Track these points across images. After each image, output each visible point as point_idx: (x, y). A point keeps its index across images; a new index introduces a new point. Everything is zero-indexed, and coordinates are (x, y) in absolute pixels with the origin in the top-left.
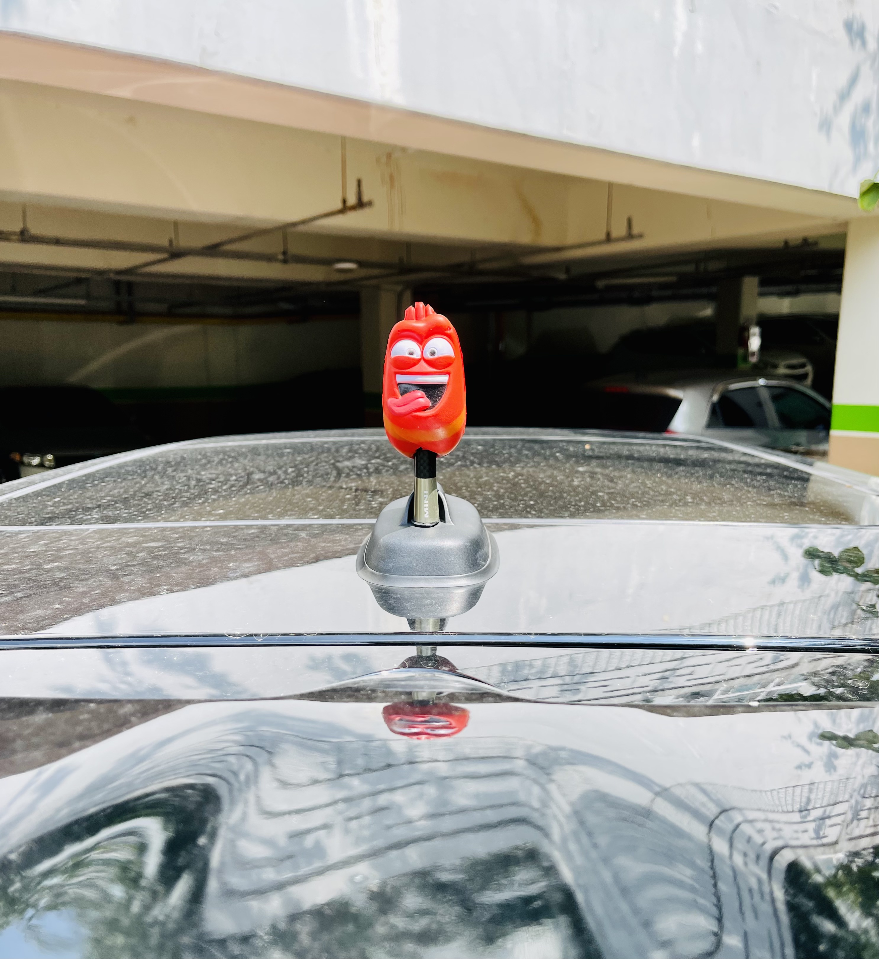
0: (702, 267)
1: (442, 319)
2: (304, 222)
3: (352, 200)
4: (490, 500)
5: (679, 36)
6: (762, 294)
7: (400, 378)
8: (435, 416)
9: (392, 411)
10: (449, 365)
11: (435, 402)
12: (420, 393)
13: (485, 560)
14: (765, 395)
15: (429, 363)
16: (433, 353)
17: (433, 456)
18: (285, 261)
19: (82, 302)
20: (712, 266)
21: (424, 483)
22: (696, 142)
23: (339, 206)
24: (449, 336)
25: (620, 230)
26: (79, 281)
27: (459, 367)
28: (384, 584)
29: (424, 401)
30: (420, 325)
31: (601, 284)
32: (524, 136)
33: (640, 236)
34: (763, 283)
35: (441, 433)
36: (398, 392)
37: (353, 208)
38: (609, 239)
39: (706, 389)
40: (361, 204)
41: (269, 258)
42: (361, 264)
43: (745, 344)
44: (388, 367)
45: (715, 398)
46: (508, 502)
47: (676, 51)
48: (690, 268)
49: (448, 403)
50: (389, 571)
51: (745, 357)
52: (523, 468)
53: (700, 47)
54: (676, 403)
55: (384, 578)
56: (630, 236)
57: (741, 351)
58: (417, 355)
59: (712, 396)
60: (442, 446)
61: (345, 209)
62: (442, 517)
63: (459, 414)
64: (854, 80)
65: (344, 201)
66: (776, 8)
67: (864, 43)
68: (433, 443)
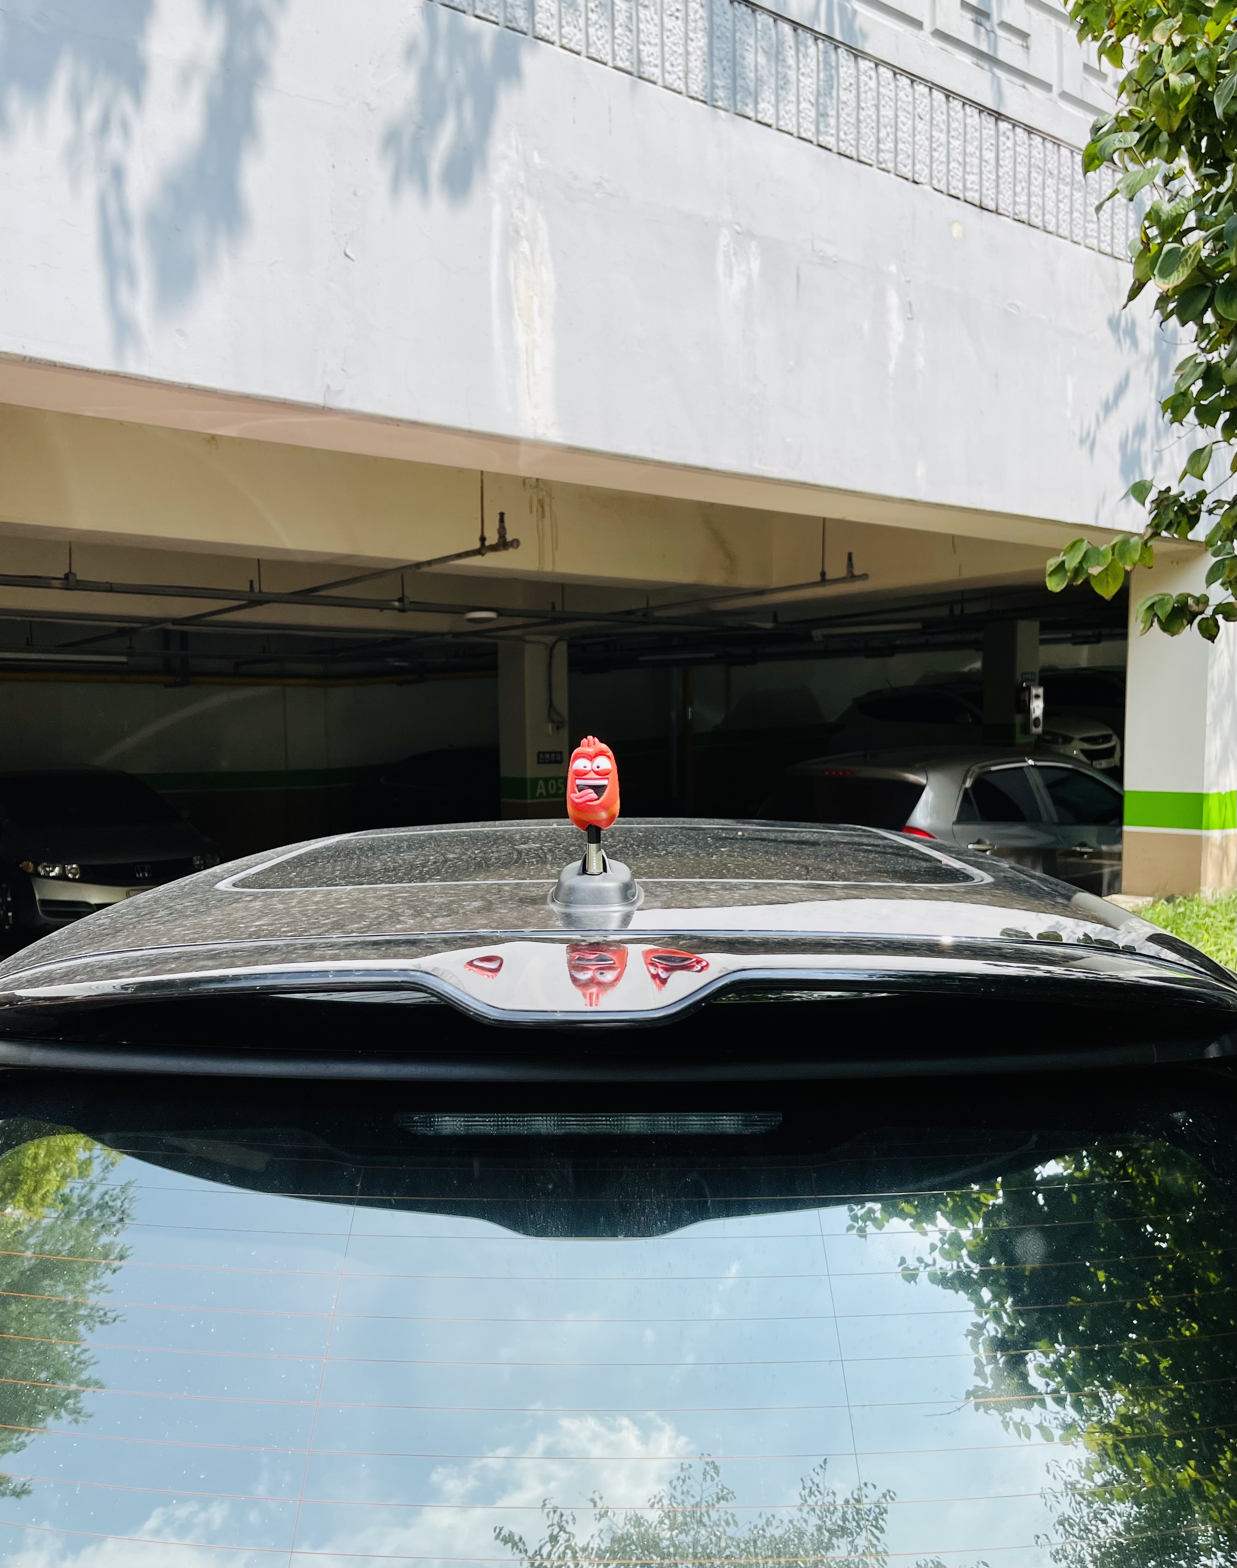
0: (957, 611)
1: (604, 746)
2: (429, 563)
3: (492, 538)
4: (643, 869)
5: (894, 350)
6: (1043, 642)
7: (578, 782)
8: (600, 805)
9: (573, 801)
10: (607, 774)
11: (600, 796)
12: (590, 791)
13: (634, 896)
14: (1036, 781)
15: (596, 773)
16: (598, 767)
17: (599, 829)
18: (402, 610)
19: (124, 659)
20: (971, 609)
21: (593, 847)
22: (920, 471)
23: (477, 545)
24: (608, 757)
25: (834, 570)
26: (122, 632)
27: (614, 776)
28: (568, 910)
29: (594, 795)
30: (590, 750)
31: (818, 634)
32: (706, 470)
33: (864, 577)
34: (1044, 628)
35: (604, 815)
36: (576, 789)
37: (494, 548)
38: (824, 580)
39: (959, 771)
40: (504, 544)
41: (381, 606)
42: (500, 612)
43: (1026, 710)
44: (570, 775)
45: (968, 784)
46: (656, 869)
47: (891, 368)
48: (944, 612)
49: (609, 795)
50: (571, 902)
51: (1026, 729)
52: (674, 849)
53: (921, 361)
54: (918, 790)
55: (567, 906)
56: (851, 577)
57: (1019, 719)
58: (589, 768)
59: (964, 782)
60: (604, 823)
61: (482, 550)
62: (605, 870)
63: (615, 802)
64: (1121, 389)
65: (483, 539)
66: (1018, 308)
67: (1135, 343)
68: (599, 821)
